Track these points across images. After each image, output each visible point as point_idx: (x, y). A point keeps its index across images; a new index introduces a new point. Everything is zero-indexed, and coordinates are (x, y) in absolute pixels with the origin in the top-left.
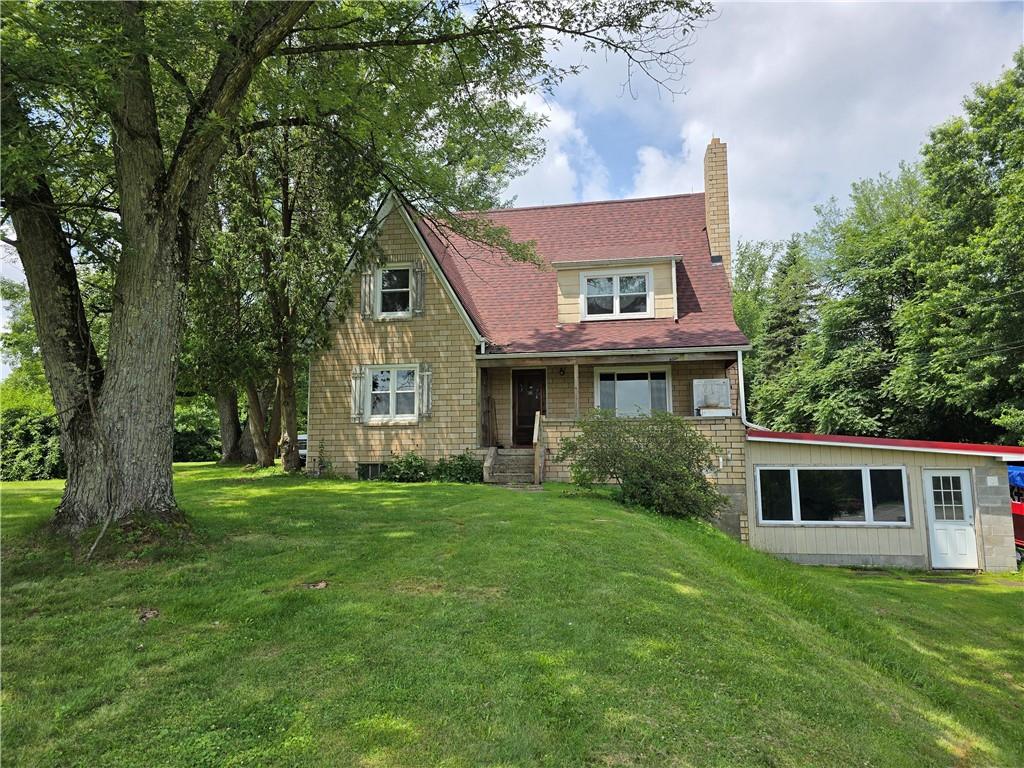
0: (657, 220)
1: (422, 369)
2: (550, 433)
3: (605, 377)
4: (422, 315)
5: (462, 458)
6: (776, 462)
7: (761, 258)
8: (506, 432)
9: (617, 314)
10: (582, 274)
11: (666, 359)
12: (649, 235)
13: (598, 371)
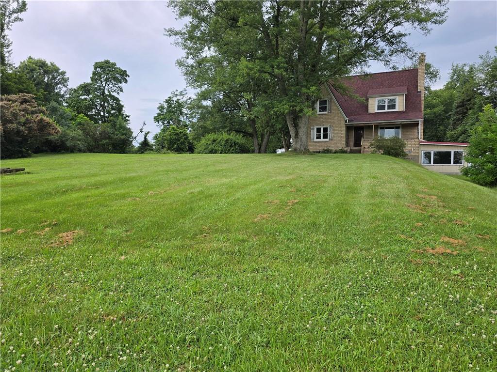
0: (402, 79)
1: (330, 127)
2: (365, 143)
3: (381, 128)
4: (330, 112)
5: (342, 149)
6: (428, 149)
7: (463, 72)
8: (352, 143)
9: (386, 110)
10: (376, 98)
11: (399, 123)
12: (399, 84)
13: (379, 126)
